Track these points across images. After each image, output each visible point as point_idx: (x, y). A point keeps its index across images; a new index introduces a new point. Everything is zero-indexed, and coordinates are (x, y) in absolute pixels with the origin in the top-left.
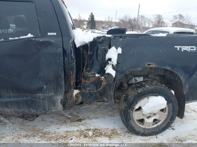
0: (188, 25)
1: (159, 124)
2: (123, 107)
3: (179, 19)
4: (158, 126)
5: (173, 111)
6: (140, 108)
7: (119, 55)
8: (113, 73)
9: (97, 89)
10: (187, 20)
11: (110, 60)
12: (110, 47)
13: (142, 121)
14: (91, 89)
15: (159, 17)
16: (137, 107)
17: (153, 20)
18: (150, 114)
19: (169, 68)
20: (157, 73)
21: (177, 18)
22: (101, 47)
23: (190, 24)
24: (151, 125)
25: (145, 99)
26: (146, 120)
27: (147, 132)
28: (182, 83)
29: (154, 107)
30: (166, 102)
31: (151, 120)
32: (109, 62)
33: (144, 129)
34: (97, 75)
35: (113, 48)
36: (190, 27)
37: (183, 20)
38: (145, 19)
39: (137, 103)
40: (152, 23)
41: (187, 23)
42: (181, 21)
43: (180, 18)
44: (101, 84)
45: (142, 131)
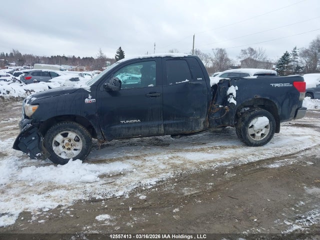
0: (263, 63)
1: (264, 137)
2: (242, 126)
3: (249, 55)
4: (264, 139)
5: (273, 126)
6: (252, 126)
7: (236, 91)
8: (235, 102)
9: (221, 116)
10: (261, 55)
11: (231, 94)
12: (229, 86)
13: (253, 135)
14: (216, 116)
15: (221, 52)
16: (250, 125)
17: (214, 57)
18: (259, 129)
19: (268, 98)
20: (259, 104)
21: (246, 53)
22: (222, 87)
23: (266, 61)
24: (260, 138)
25: (256, 119)
26: (257, 135)
27: (257, 143)
28: (277, 108)
29: (261, 124)
30: (268, 120)
31: (259, 135)
32: (231, 96)
33: (256, 141)
34: (220, 106)
35: (232, 87)
36: (266, 65)
37: (255, 55)
38: (201, 56)
39: (250, 122)
40: (212, 60)
41: (261, 60)
42: (252, 57)
43: (250, 53)
44: (224, 112)
45: (255, 143)
